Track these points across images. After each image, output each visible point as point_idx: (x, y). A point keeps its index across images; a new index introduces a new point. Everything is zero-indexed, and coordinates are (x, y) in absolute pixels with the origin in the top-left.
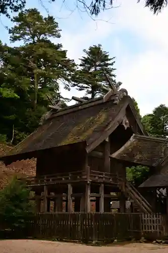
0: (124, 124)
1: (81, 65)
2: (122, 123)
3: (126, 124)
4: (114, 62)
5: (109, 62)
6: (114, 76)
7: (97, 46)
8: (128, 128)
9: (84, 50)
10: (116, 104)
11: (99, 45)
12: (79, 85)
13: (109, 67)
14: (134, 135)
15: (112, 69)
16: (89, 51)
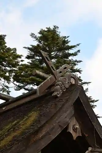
0: (71, 131)
1: (28, 57)
2: (67, 128)
3: (75, 130)
4: (79, 51)
5: (71, 51)
6: (79, 71)
7: (52, 28)
8: (78, 137)
9: (32, 35)
10: (56, 97)
11: (55, 27)
12: (26, 87)
13: (70, 58)
14: (90, 149)
15: (76, 61)
16: (40, 35)
